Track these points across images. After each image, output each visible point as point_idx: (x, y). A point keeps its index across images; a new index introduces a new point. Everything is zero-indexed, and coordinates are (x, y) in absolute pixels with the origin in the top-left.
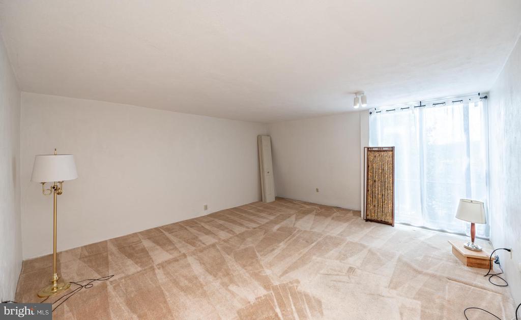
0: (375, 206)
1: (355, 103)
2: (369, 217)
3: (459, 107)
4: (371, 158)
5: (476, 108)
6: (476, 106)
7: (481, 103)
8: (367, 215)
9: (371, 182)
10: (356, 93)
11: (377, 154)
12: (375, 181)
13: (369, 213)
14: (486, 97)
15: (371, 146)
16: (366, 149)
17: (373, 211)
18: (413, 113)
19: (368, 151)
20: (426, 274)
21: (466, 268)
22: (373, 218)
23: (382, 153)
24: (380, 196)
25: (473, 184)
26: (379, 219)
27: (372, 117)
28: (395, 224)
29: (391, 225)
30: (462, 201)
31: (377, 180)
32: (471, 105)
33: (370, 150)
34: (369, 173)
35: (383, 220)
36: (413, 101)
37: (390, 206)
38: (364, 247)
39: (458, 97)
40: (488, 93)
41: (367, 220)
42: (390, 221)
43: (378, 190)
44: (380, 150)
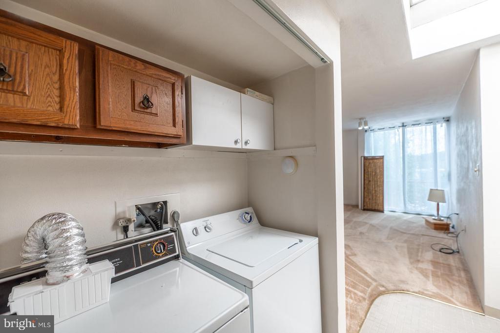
0: (370, 199)
1: (360, 125)
2: (366, 207)
3: (430, 127)
4: (367, 164)
5: (442, 128)
6: (441, 126)
7: (444, 124)
8: (364, 206)
9: (367, 182)
10: (360, 119)
11: (371, 161)
12: (370, 181)
13: (365, 204)
14: (448, 121)
15: (366, 155)
16: (363, 158)
17: (369, 203)
18: (398, 131)
19: (364, 159)
20: (409, 234)
21: (434, 231)
22: (369, 208)
23: (375, 161)
24: (373, 192)
25: (439, 180)
26: (373, 208)
27: (367, 134)
28: (385, 212)
29: (382, 211)
30: (431, 190)
31: (371, 180)
32: (438, 126)
33: (366, 158)
34: (366, 175)
35: (376, 208)
36: (398, 122)
37: (381, 198)
38: (366, 223)
39: (430, 120)
40: (449, 117)
41: (364, 210)
42: (381, 209)
43: (372, 187)
44: (373, 158)
